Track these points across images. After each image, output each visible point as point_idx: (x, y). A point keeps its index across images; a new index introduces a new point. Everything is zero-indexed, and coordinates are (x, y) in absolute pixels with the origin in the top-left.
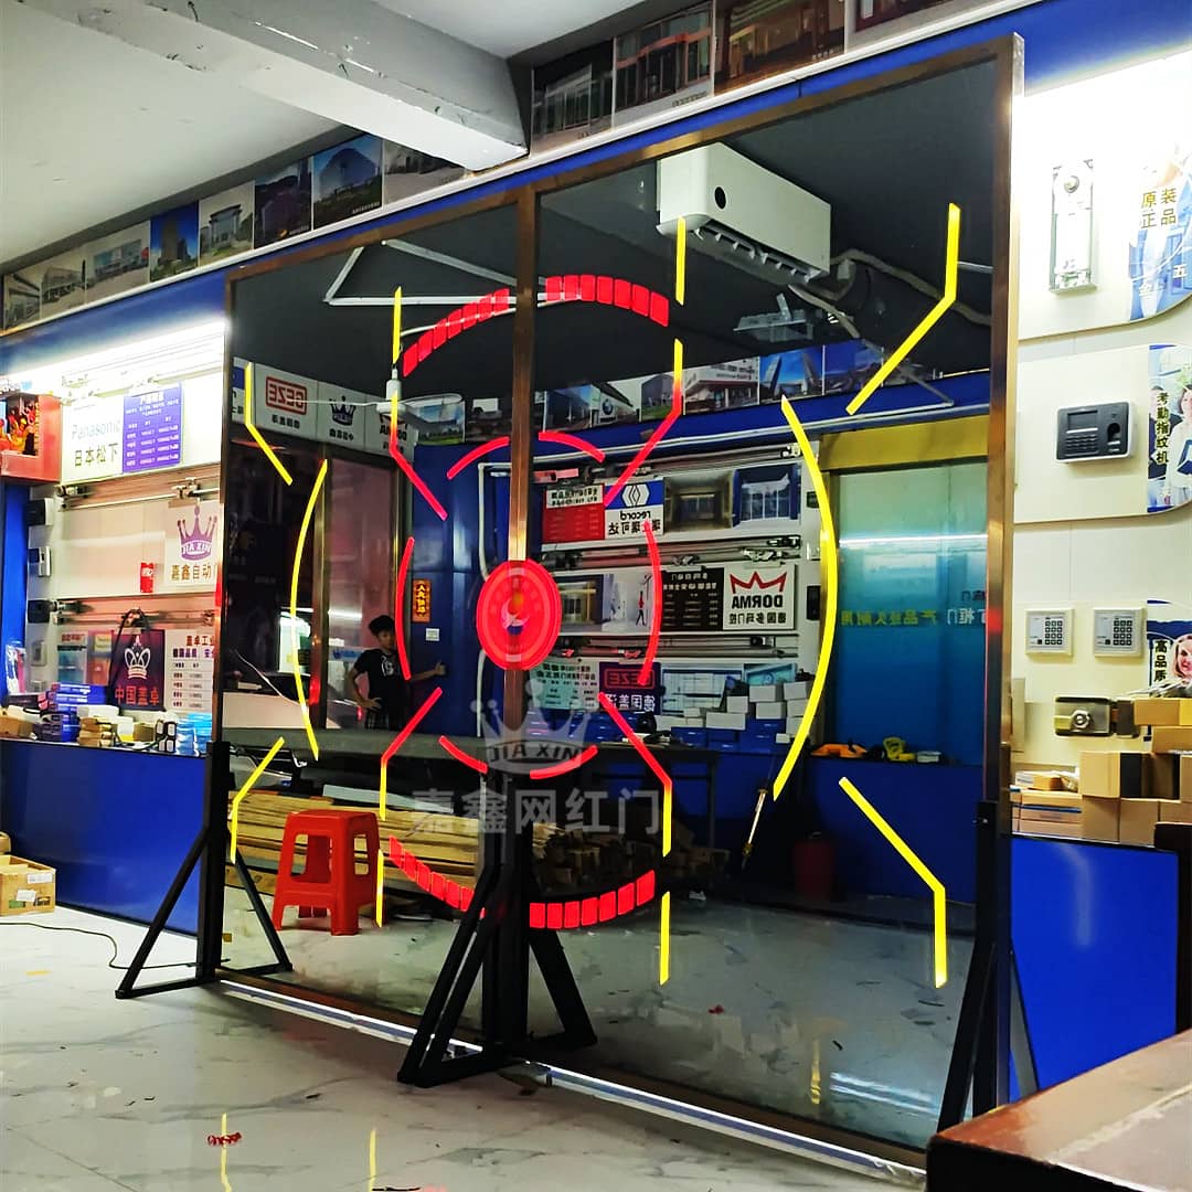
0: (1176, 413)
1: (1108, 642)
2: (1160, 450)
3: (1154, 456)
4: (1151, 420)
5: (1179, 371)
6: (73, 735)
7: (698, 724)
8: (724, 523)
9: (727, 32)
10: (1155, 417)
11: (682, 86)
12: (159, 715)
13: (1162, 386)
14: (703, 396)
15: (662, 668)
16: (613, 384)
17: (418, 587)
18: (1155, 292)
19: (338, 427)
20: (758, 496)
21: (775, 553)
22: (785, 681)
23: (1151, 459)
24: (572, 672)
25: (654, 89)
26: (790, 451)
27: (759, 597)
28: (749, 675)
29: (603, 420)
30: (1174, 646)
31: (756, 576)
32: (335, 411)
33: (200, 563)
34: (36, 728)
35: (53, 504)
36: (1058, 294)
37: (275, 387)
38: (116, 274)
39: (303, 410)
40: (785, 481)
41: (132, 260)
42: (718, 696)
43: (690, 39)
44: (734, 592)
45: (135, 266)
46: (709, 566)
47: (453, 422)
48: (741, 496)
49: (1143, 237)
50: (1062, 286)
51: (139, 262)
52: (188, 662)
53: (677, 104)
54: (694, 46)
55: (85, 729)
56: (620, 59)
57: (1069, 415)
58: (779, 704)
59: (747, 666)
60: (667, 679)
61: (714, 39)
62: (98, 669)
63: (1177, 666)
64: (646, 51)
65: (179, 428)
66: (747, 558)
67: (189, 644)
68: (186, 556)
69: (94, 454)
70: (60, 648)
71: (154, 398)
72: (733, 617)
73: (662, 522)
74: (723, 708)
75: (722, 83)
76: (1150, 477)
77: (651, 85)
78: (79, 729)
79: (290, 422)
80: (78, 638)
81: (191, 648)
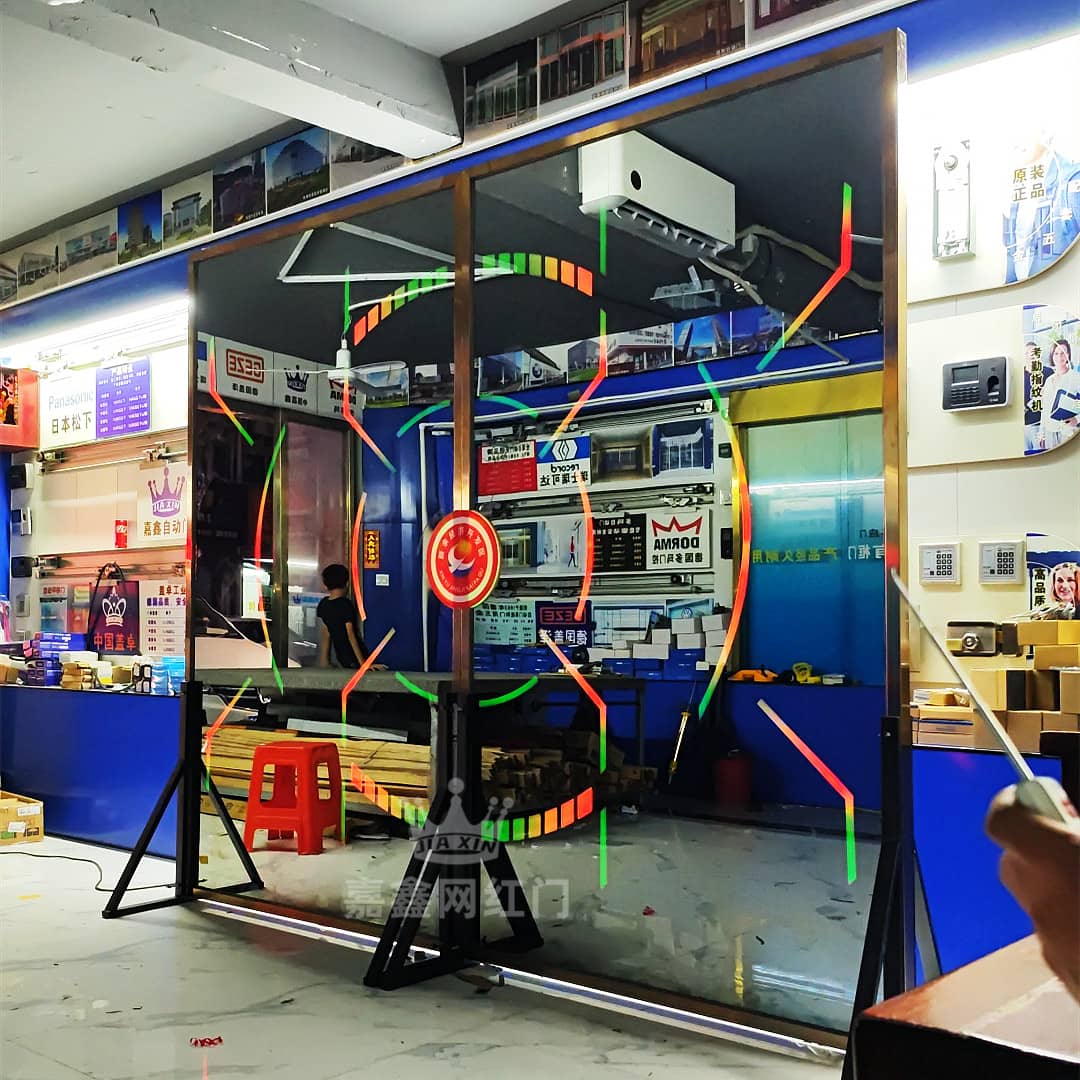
0: (1048, 365)
1: (992, 572)
2: (1035, 399)
3: (1030, 405)
4: (1026, 372)
5: (1050, 328)
6: (57, 679)
7: (626, 655)
8: (646, 474)
9: (640, 31)
10: (1029, 370)
11: (600, 80)
12: (136, 658)
13: (1035, 342)
14: (622, 359)
15: (593, 606)
16: (542, 350)
17: (369, 537)
18: (1027, 259)
19: (292, 393)
20: (675, 449)
21: (691, 500)
22: (704, 615)
23: (1028, 408)
24: (511, 611)
25: (575, 82)
26: (703, 408)
27: (678, 539)
28: (671, 610)
29: (533, 383)
30: (1052, 574)
31: (674, 521)
32: (290, 379)
33: (170, 519)
34: (21, 673)
35: (33, 469)
36: (940, 262)
37: (235, 358)
38: (87, 257)
39: (260, 378)
40: (699, 435)
41: (102, 245)
42: (644, 629)
43: (606, 37)
44: (656, 535)
45: (102, 251)
46: (631, 512)
47: (398, 387)
48: (659, 449)
49: (1015, 209)
50: (944, 255)
51: (108, 247)
52: (161, 609)
53: (595, 96)
54: (610, 44)
55: (67, 674)
56: (543, 57)
57: (953, 369)
58: (699, 635)
59: (669, 602)
60: (597, 615)
61: (628, 36)
62: (78, 618)
63: (1055, 591)
64: (566, 49)
65: (148, 397)
66: (667, 504)
67: (162, 593)
68: (156, 513)
69: (70, 422)
70: (42, 600)
71: (123, 370)
72: (655, 558)
73: (589, 474)
74: (648, 640)
75: (636, 76)
76: (1026, 424)
77: (571, 80)
78: (62, 674)
79: (249, 390)
80: (58, 590)
81: (163, 597)
